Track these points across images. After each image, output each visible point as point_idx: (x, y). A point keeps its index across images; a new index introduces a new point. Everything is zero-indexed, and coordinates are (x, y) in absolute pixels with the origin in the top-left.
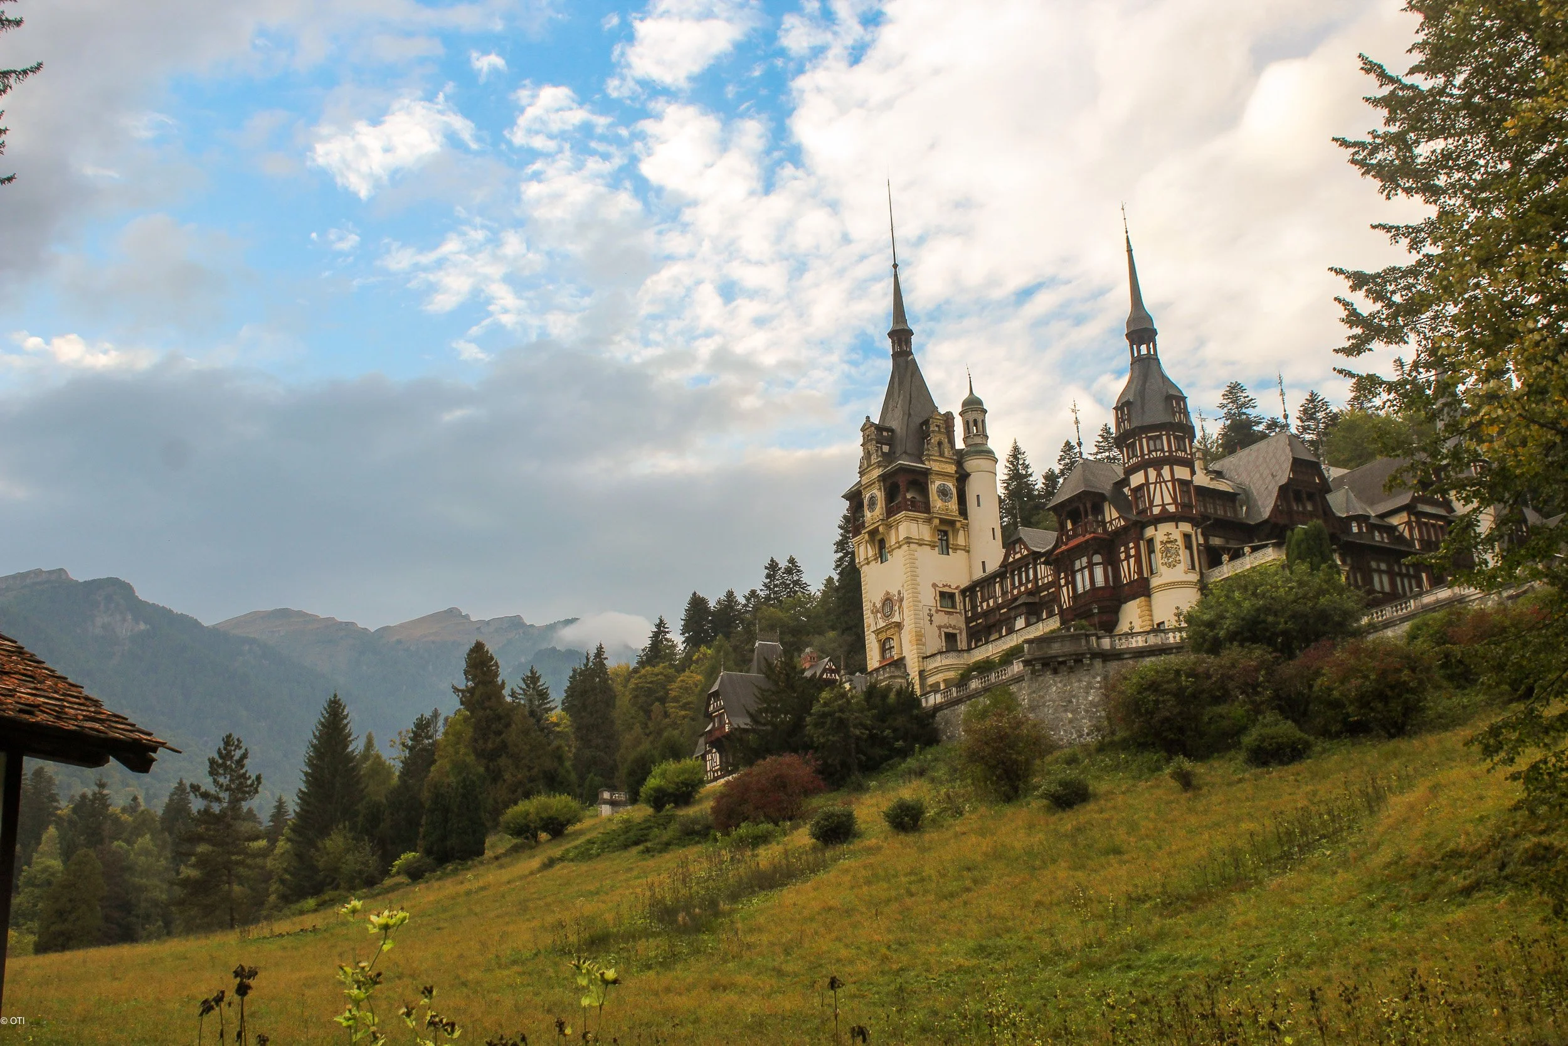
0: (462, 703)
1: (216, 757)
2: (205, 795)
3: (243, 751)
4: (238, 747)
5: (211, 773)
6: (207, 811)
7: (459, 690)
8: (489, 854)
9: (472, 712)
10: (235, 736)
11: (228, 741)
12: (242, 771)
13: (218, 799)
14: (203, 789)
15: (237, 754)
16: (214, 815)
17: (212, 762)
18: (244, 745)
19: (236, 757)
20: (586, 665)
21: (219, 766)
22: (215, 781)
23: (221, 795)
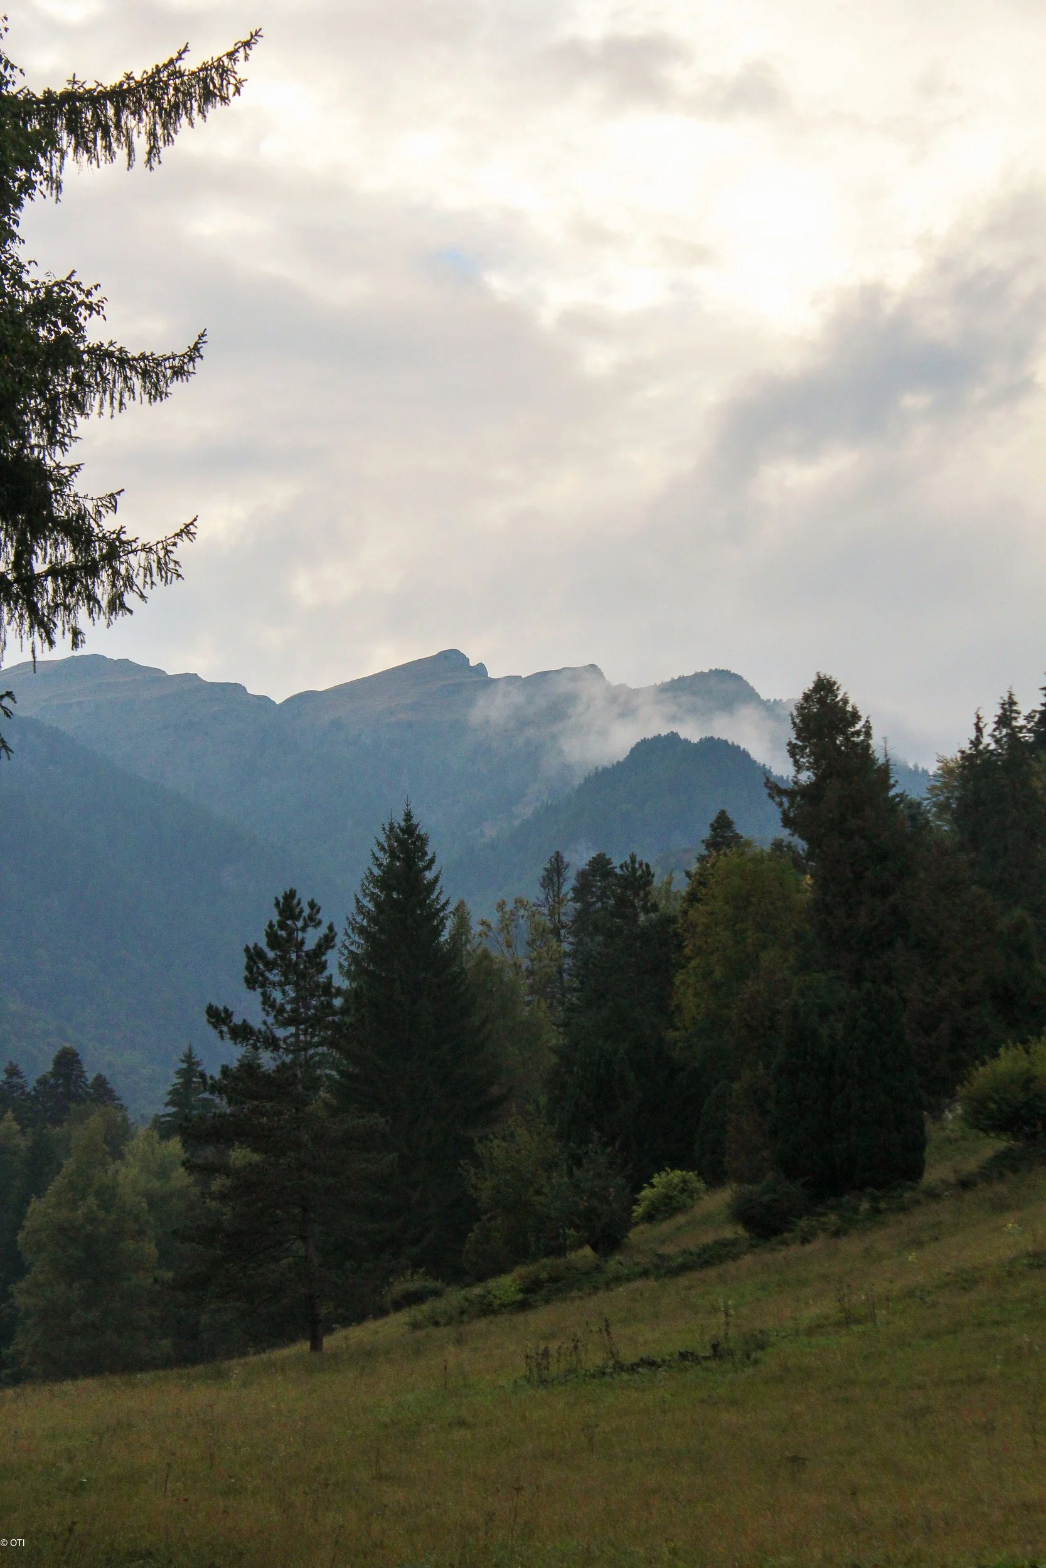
0: (787, 822)
1: (263, 943)
2: (242, 1033)
3: (323, 930)
4: (313, 921)
5: (251, 982)
6: (249, 1068)
7: (781, 792)
8: (935, 1173)
9: (814, 841)
10: (304, 897)
11: (288, 906)
12: (322, 979)
13: (272, 1043)
14: (237, 1020)
15: (311, 938)
16: (266, 1077)
17: (254, 955)
18: (325, 917)
19: (310, 945)
20: (976, 743)
21: (270, 965)
22: (267, 1000)
23: (281, 1033)
